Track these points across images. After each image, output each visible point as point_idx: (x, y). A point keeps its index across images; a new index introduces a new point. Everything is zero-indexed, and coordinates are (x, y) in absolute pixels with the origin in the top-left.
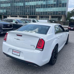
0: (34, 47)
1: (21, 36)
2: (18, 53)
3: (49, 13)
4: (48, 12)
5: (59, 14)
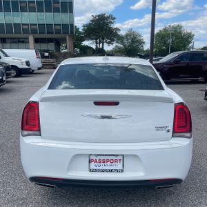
0: (168, 131)
1: (116, 104)
2: (116, 161)
3: (26, 27)
4: (23, 24)
5: (58, 32)
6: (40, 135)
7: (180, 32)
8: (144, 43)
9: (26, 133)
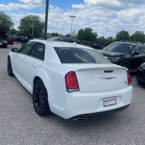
6: (79, 90)
7: (38, 21)
8: (13, 24)
9: (70, 90)
